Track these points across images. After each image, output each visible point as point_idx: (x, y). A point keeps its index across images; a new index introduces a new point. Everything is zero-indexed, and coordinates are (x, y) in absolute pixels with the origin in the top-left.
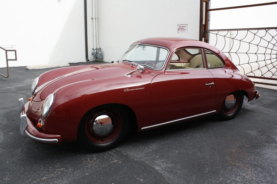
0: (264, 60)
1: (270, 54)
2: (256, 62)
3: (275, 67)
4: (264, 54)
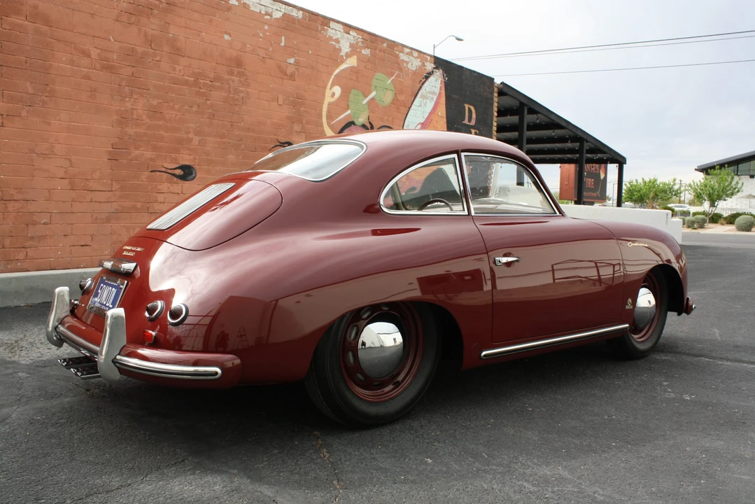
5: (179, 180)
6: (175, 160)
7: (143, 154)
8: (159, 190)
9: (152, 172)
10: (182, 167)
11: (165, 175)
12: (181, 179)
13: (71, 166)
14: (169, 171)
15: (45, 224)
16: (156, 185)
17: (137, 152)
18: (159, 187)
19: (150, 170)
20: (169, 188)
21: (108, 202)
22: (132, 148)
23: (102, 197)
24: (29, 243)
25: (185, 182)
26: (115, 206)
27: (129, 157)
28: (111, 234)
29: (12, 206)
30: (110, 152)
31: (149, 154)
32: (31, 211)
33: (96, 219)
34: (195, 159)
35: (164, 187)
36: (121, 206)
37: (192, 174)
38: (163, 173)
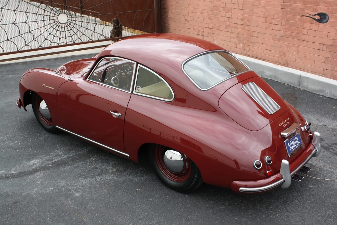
0: (38, 28)
1: (43, 21)
2: (29, 32)
3: (51, 34)
4: (36, 21)
5: (317, 23)
6: (315, 10)
7: (297, 6)
8: (305, 27)
9: (301, 16)
10: (319, 14)
11: (309, 19)
12: (318, 22)
13: (266, 11)
14: (311, 16)
15: (256, 37)
16: (303, 24)
17: (295, 5)
18: (305, 25)
19: (301, 15)
20: (310, 26)
21: (280, 31)
22: (292, 3)
23: (277, 27)
24: (250, 44)
25: (321, 24)
26: (282, 33)
27: (291, 8)
28: (280, 47)
29: (247, 27)
30: (282, 5)
31: (301, 6)
32: (252, 31)
33: (274, 38)
34: (329, 9)
35: (308, 26)
36: (284, 33)
37: (325, 19)
38: (308, 18)
